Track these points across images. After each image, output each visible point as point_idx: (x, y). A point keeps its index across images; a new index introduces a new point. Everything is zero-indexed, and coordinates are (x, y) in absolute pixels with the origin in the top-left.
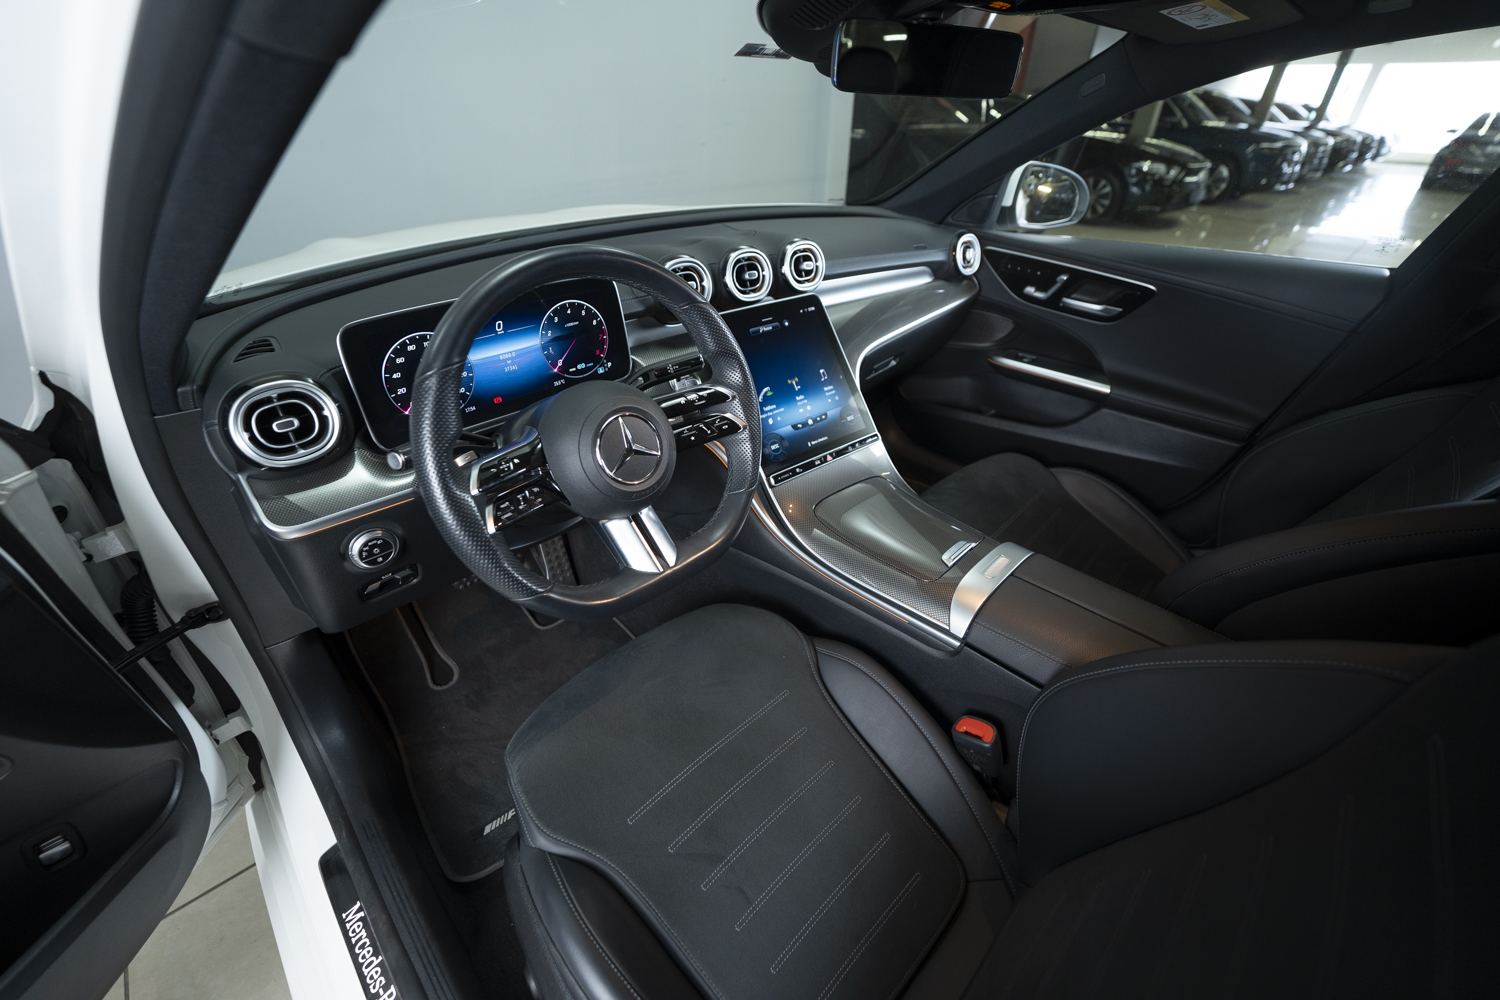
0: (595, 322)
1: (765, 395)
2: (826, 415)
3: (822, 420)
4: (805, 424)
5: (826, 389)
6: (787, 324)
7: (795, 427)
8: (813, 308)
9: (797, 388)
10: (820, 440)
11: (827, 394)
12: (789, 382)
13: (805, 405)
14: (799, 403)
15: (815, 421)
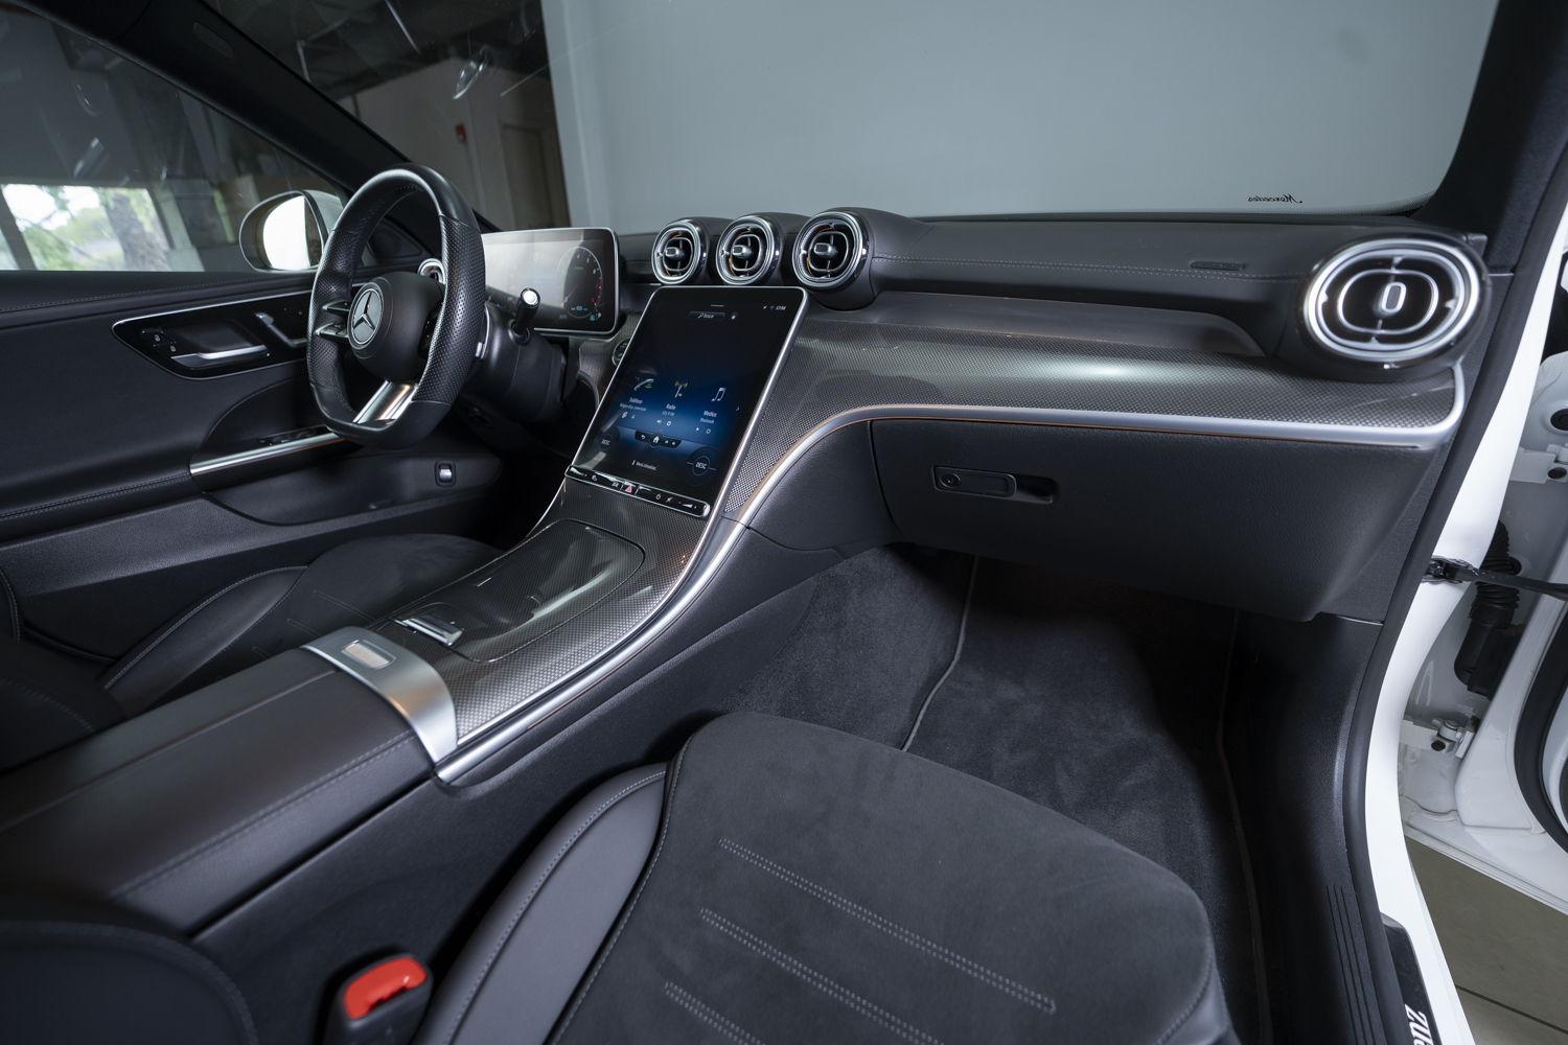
0: (594, 271)
1: (643, 386)
2: (678, 442)
3: (670, 445)
4: (650, 438)
5: (706, 413)
6: (733, 317)
7: (638, 435)
8: (784, 308)
9: (678, 394)
10: (647, 466)
11: (702, 420)
12: (677, 384)
13: (669, 418)
14: (665, 413)
15: (661, 441)
